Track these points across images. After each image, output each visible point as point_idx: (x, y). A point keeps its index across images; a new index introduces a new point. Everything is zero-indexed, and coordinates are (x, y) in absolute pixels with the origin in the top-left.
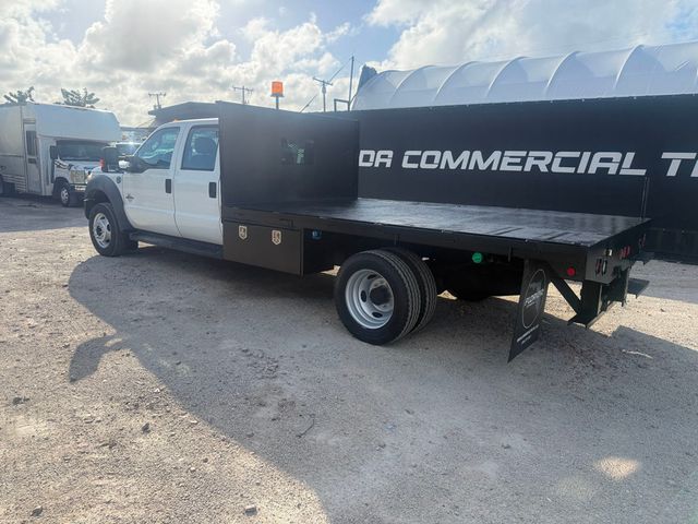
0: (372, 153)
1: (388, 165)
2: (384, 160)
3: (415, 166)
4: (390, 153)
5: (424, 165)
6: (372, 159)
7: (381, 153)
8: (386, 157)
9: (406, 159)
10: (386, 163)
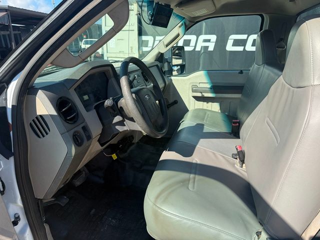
0: (193, 38)
1: (211, 48)
2: (206, 44)
3: (240, 49)
4: (213, 38)
5: (249, 47)
6: (193, 43)
7: (203, 37)
8: (209, 41)
9: (230, 42)
10: (208, 47)
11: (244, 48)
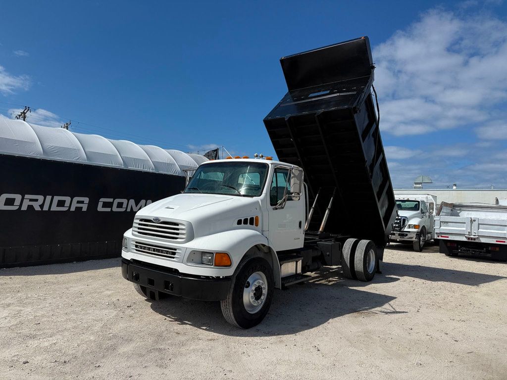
2: (80, 205)
3: (109, 210)
4: (86, 200)
5: (115, 209)
6: (67, 204)
7: (76, 199)
8: (82, 202)
9: (100, 204)
10: (82, 208)
11: (111, 210)
